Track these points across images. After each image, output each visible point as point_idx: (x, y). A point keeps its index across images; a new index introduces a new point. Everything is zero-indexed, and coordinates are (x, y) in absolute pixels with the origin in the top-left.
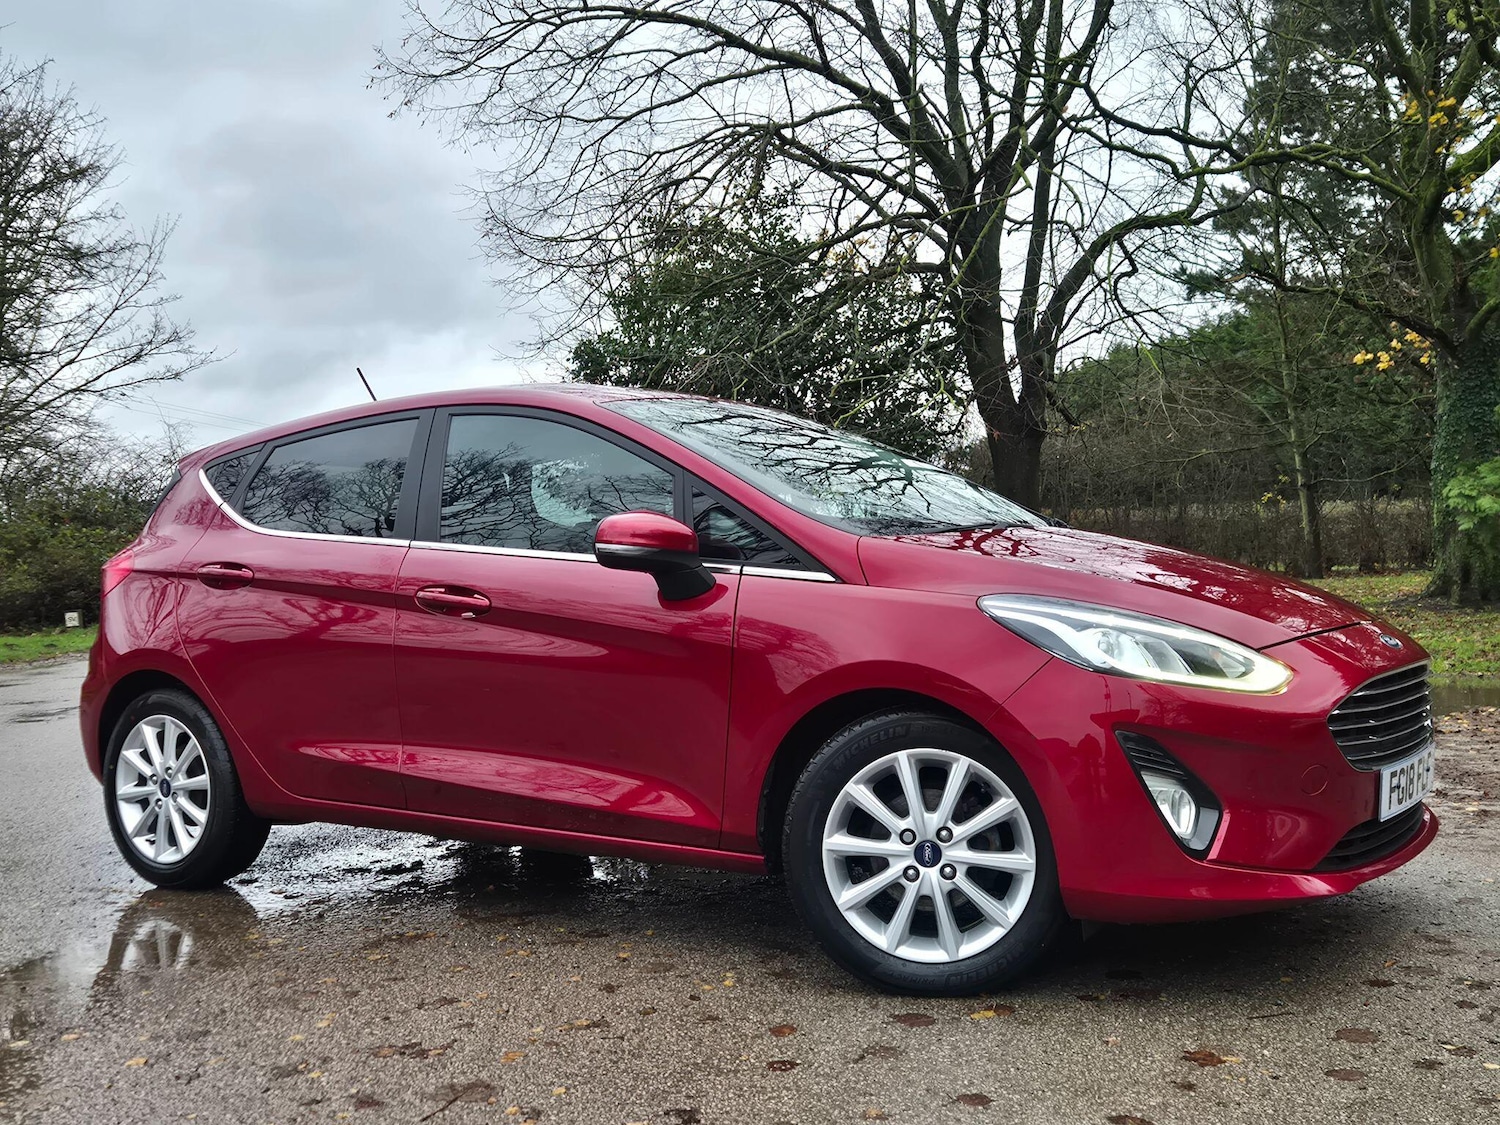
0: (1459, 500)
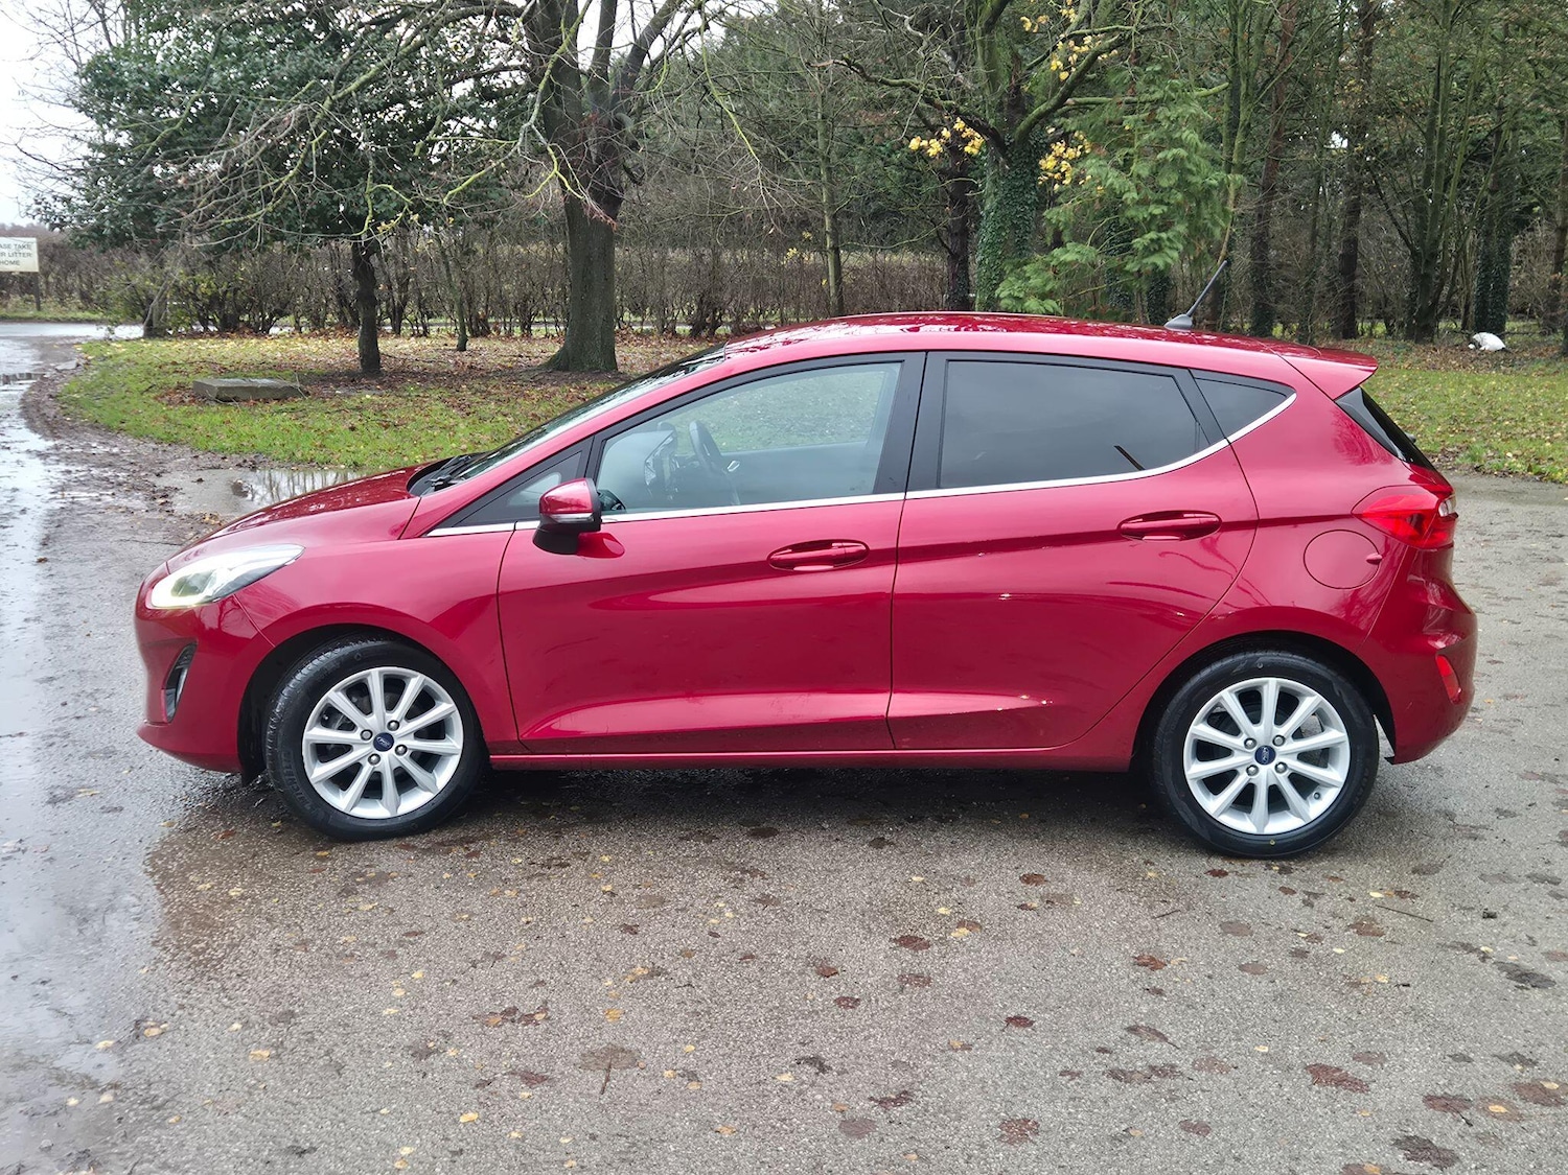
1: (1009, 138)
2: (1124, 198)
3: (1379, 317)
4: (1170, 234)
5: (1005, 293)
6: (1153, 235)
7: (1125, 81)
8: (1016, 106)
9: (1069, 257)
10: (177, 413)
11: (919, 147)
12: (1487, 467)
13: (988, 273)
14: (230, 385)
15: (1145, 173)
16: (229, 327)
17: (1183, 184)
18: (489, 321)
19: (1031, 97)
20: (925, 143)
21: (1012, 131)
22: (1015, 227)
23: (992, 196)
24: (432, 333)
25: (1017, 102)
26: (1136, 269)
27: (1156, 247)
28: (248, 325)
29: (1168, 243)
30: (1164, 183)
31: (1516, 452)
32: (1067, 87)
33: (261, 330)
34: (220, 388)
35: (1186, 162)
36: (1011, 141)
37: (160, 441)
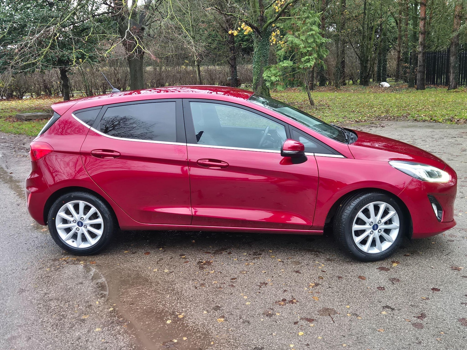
0: (266, 77)
1: (261, 30)
2: (300, 46)
3: (350, 79)
4: (312, 57)
5: (266, 75)
6: (307, 57)
7: (297, 12)
8: (262, 20)
9: (285, 65)
10: (16, 124)
11: (232, 33)
12: (418, 119)
13: (257, 70)
14: (30, 115)
15: (304, 39)
16: (10, 97)
17: (315, 41)
18: (93, 91)
19: (266, 17)
20: (233, 32)
21: (261, 28)
22: (264, 56)
23: (256, 47)
24: (75, 96)
25: (263, 19)
26: (302, 67)
27: (308, 61)
28: (16, 96)
29: (312, 60)
30: (309, 41)
31: (424, 115)
32: (279, 14)
33: (20, 97)
34: (26, 116)
35: (315, 36)
36: (262, 31)
37: (15, 134)
